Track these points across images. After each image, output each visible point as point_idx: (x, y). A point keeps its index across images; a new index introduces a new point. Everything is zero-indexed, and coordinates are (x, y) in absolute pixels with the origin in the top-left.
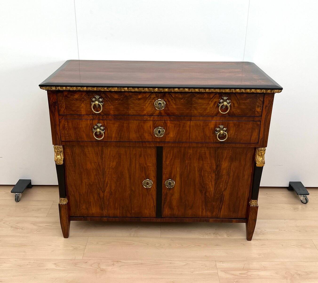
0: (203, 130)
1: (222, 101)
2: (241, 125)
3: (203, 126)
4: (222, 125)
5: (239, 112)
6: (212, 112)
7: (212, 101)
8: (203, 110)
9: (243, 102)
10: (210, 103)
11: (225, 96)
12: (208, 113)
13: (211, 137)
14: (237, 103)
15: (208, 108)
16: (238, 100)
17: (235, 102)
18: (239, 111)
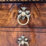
0: (7, 39)
1: (20, 11)
2: (41, 36)
3: (7, 36)
4: (23, 36)
5: (39, 24)
6: (13, 24)
7: (11, 12)
8: (4, 21)
9: (44, 13)
10: (9, 14)
11: (24, 6)
12: (9, 24)
13: (15, 45)
14: (37, 14)
15: (9, 20)
16: (38, 11)
17: (34, 13)
18: (39, 22)
